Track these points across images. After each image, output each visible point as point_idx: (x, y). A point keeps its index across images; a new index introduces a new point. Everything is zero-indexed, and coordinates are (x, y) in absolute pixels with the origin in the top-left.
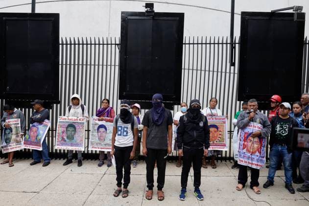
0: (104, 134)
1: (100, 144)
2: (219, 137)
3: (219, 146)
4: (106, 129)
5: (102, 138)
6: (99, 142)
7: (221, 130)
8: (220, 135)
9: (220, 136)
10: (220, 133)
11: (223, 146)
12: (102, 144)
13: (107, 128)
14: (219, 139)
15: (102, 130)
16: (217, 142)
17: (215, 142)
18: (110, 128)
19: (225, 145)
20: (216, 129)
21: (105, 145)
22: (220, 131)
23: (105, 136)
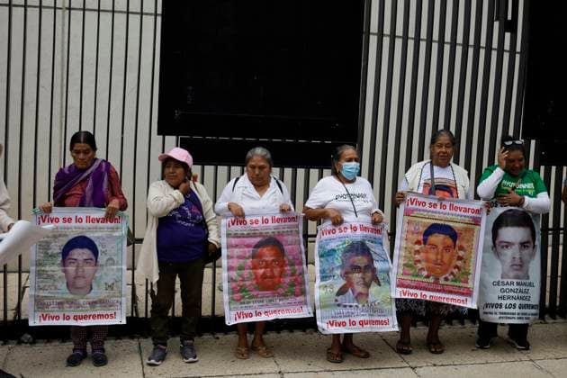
0: (88, 269)
1: (72, 303)
2: (456, 267)
3: (451, 292)
4: (95, 251)
5: (80, 283)
6: (70, 296)
7: (465, 245)
8: (460, 258)
9: (459, 263)
10: (461, 253)
11: (463, 294)
12: (81, 301)
13: (100, 248)
14: (456, 271)
15: (80, 254)
16: (446, 279)
17: (442, 281)
18: (108, 248)
19: (469, 293)
20: (449, 241)
21: (93, 304)
22: (461, 248)
23: (94, 277)
